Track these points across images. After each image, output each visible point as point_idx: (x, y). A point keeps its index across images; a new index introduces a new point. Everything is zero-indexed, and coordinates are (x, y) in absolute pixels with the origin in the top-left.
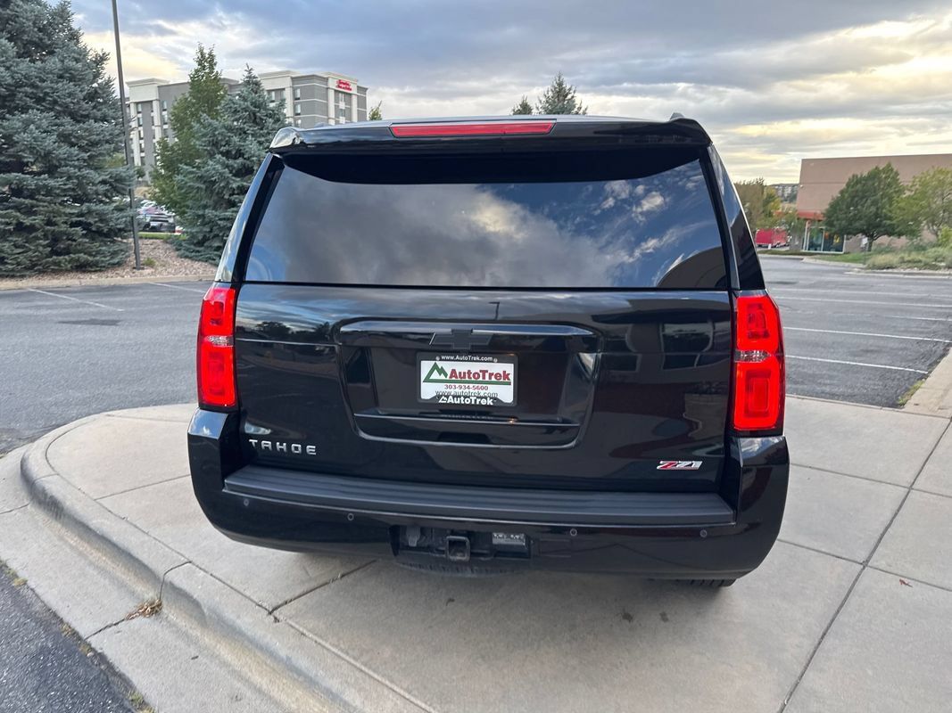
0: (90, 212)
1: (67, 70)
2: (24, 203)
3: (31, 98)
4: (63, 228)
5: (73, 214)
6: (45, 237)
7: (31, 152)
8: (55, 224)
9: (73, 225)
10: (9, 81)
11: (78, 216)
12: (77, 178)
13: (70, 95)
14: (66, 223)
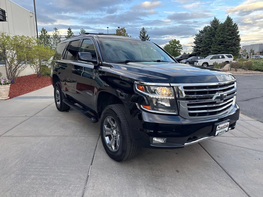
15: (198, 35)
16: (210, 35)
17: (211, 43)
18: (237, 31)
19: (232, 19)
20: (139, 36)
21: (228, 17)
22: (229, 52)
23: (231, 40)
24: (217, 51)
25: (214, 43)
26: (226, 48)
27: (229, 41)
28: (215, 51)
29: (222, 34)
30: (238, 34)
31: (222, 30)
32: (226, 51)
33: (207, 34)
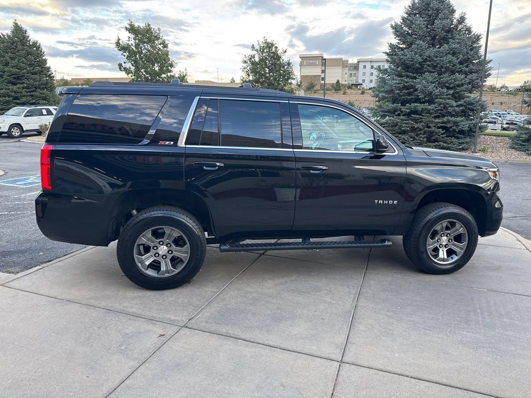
0: (449, 121)
1: (452, 49)
2: (416, 117)
3: (430, 67)
4: (433, 129)
5: (439, 122)
6: (425, 133)
7: (423, 93)
8: (429, 127)
9: (439, 128)
10: (421, 60)
11: (442, 124)
12: (443, 104)
13: (450, 62)
14: (435, 127)
19: (26, 31)
21: (16, 25)
22: (39, 100)
23: (37, 76)
24: (9, 96)
26: (29, 92)
27: (33, 77)
28: (5, 97)
29: (12, 59)
30: (48, 65)
32: (33, 99)
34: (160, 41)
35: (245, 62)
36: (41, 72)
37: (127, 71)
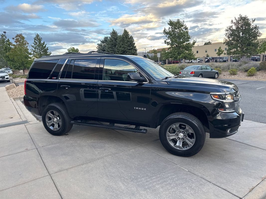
15: (99, 44)
16: (112, 45)
17: (114, 52)
18: (134, 42)
19: (128, 32)
20: (33, 43)
21: (125, 30)
23: (130, 51)
25: (117, 52)
27: (129, 51)
29: (122, 44)
30: (135, 45)
31: (122, 41)
33: (109, 44)
34: (184, 27)
35: (227, 30)
36: (132, 49)
37: (168, 43)
